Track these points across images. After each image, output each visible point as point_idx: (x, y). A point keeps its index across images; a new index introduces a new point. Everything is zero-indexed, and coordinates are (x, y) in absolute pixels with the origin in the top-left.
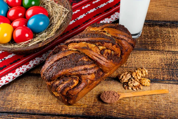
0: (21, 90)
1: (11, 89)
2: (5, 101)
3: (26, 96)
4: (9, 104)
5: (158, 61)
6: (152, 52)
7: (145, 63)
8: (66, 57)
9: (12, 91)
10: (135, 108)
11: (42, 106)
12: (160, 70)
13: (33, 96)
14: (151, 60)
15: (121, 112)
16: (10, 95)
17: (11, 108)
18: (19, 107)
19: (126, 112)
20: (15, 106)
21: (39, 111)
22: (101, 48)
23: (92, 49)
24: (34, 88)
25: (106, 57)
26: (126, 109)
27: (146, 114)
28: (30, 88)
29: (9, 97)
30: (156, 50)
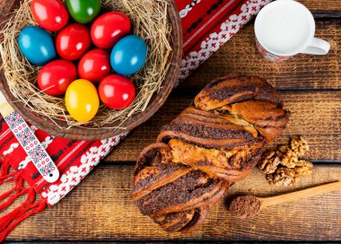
0: (96, 196)
1: (80, 195)
2: (75, 219)
3: (107, 209)
4: (83, 225)
5: (329, 117)
6: (319, 94)
7: (306, 122)
8: (172, 183)
9: (83, 199)
10: (285, 219)
11: (136, 227)
12: (331, 138)
13: (119, 207)
14: (317, 116)
15: (264, 229)
16: (82, 207)
17: (88, 234)
18: (99, 230)
19: (271, 227)
20: (93, 228)
21: (133, 235)
22: (229, 154)
23: (215, 162)
24: (118, 191)
25: (238, 166)
26: (272, 223)
27: (302, 230)
28: (112, 191)
29: (81, 213)
30: (327, 90)
